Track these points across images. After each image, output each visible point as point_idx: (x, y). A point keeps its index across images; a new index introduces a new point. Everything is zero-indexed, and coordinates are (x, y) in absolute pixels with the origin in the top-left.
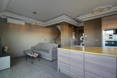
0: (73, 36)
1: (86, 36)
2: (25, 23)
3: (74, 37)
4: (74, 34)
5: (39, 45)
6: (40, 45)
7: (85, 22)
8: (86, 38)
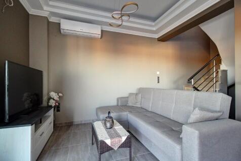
2: (102, 31)
5: (137, 94)
6: (140, 95)
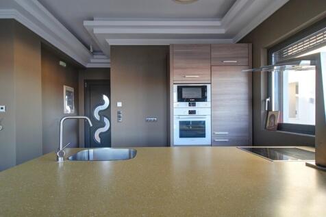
0: (66, 103)
1: (119, 104)
3: (68, 109)
4: (69, 93)
7: (114, 49)
8: (119, 113)
